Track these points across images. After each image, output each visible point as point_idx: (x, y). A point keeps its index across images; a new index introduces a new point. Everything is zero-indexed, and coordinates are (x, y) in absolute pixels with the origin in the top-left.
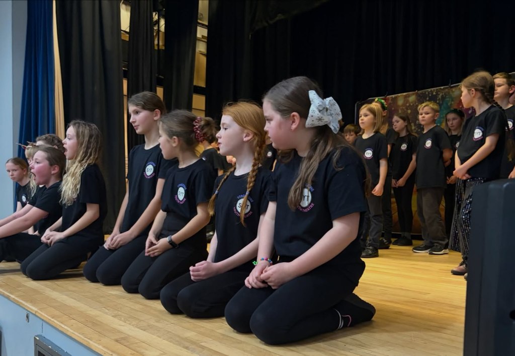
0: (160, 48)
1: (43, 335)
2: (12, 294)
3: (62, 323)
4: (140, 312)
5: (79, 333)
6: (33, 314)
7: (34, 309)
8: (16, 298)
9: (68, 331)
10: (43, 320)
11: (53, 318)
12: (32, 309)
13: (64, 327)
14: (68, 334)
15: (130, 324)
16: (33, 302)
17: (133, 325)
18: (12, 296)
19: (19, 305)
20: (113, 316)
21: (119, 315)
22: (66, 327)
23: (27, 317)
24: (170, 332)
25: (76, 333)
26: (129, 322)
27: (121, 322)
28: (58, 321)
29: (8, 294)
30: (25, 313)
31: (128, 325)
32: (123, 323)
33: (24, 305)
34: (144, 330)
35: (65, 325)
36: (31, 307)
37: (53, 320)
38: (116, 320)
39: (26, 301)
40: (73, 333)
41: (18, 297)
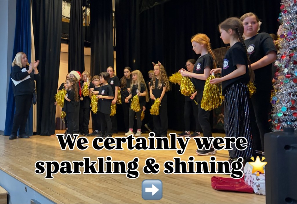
0: (87, 25)
1: (35, 199)
2: (17, 175)
3: (47, 193)
4: (87, 187)
5: (58, 200)
6: (30, 187)
7: (30, 184)
8: (19, 178)
9: (51, 198)
10: (35, 191)
11: (41, 190)
12: (29, 185)
13: (48, 196)
14: (51, 199)
15: (83, 194)
16: (29, 180)
17: (85, 195)
18: (17, 177)
19: (21, 182)
20: (73, 189)
21: (76, 189)
22: (49, 196)
23: (26, 189)
24: (106, 199)
25: (56, 200)
26: (82, 193)
27: (78, 193)
28: (45, 192)
29: (14, 175)
30: (25, 186)
31: (82, 195)
32: (80, 194)
33: (24, 182)
34: (92, 198)
35: (49, 195)
36: (28, 183)
37: (41, 191)
38: (75, 192)
39: (25, 180)
40: (54, 199)
41: (20, 177)
